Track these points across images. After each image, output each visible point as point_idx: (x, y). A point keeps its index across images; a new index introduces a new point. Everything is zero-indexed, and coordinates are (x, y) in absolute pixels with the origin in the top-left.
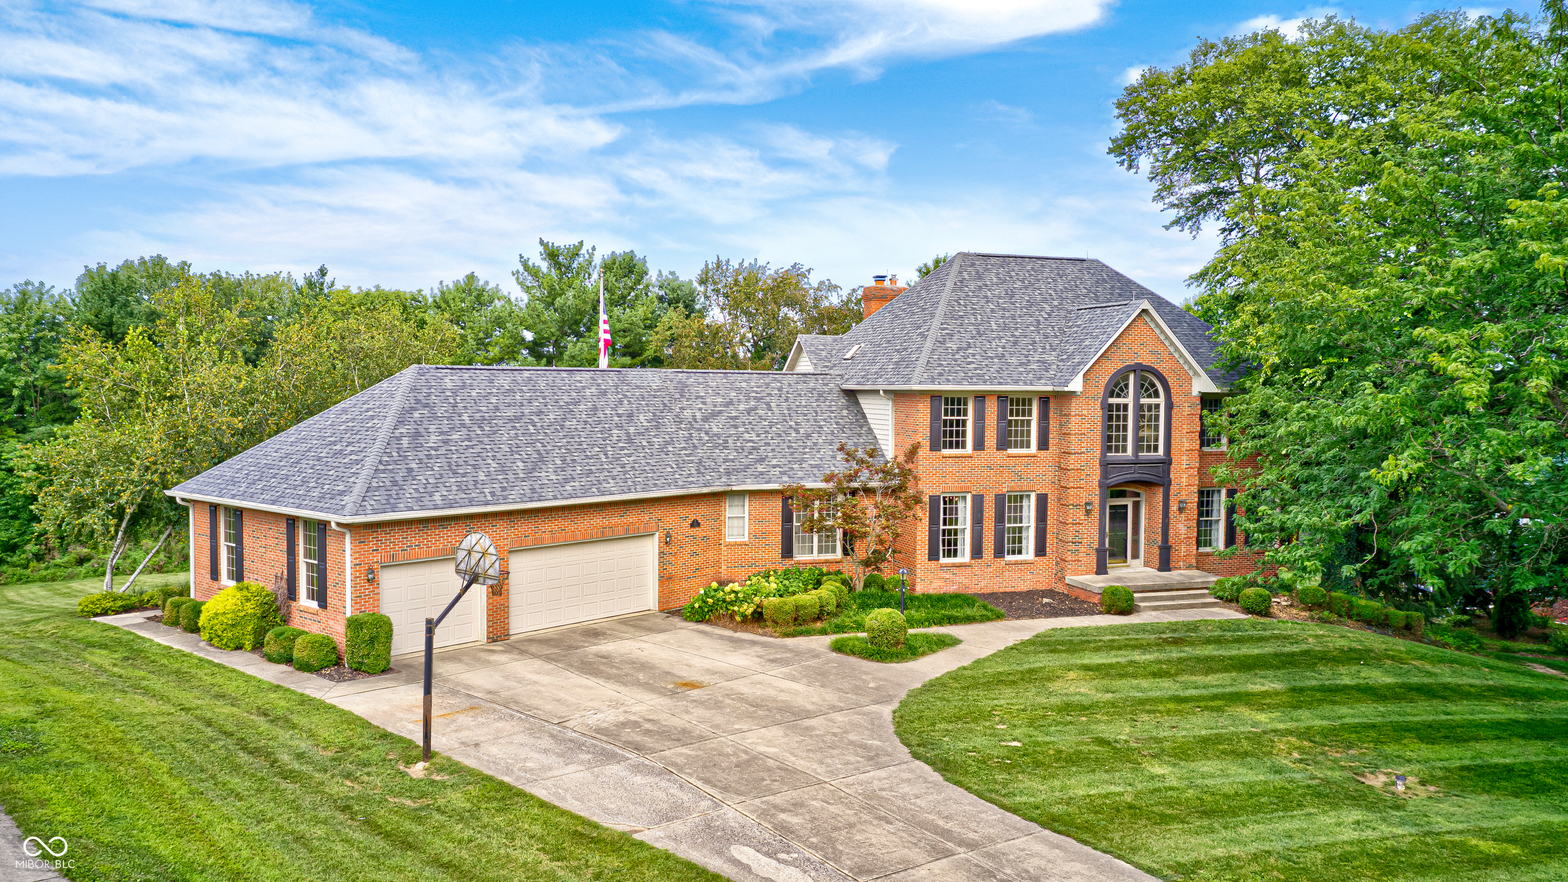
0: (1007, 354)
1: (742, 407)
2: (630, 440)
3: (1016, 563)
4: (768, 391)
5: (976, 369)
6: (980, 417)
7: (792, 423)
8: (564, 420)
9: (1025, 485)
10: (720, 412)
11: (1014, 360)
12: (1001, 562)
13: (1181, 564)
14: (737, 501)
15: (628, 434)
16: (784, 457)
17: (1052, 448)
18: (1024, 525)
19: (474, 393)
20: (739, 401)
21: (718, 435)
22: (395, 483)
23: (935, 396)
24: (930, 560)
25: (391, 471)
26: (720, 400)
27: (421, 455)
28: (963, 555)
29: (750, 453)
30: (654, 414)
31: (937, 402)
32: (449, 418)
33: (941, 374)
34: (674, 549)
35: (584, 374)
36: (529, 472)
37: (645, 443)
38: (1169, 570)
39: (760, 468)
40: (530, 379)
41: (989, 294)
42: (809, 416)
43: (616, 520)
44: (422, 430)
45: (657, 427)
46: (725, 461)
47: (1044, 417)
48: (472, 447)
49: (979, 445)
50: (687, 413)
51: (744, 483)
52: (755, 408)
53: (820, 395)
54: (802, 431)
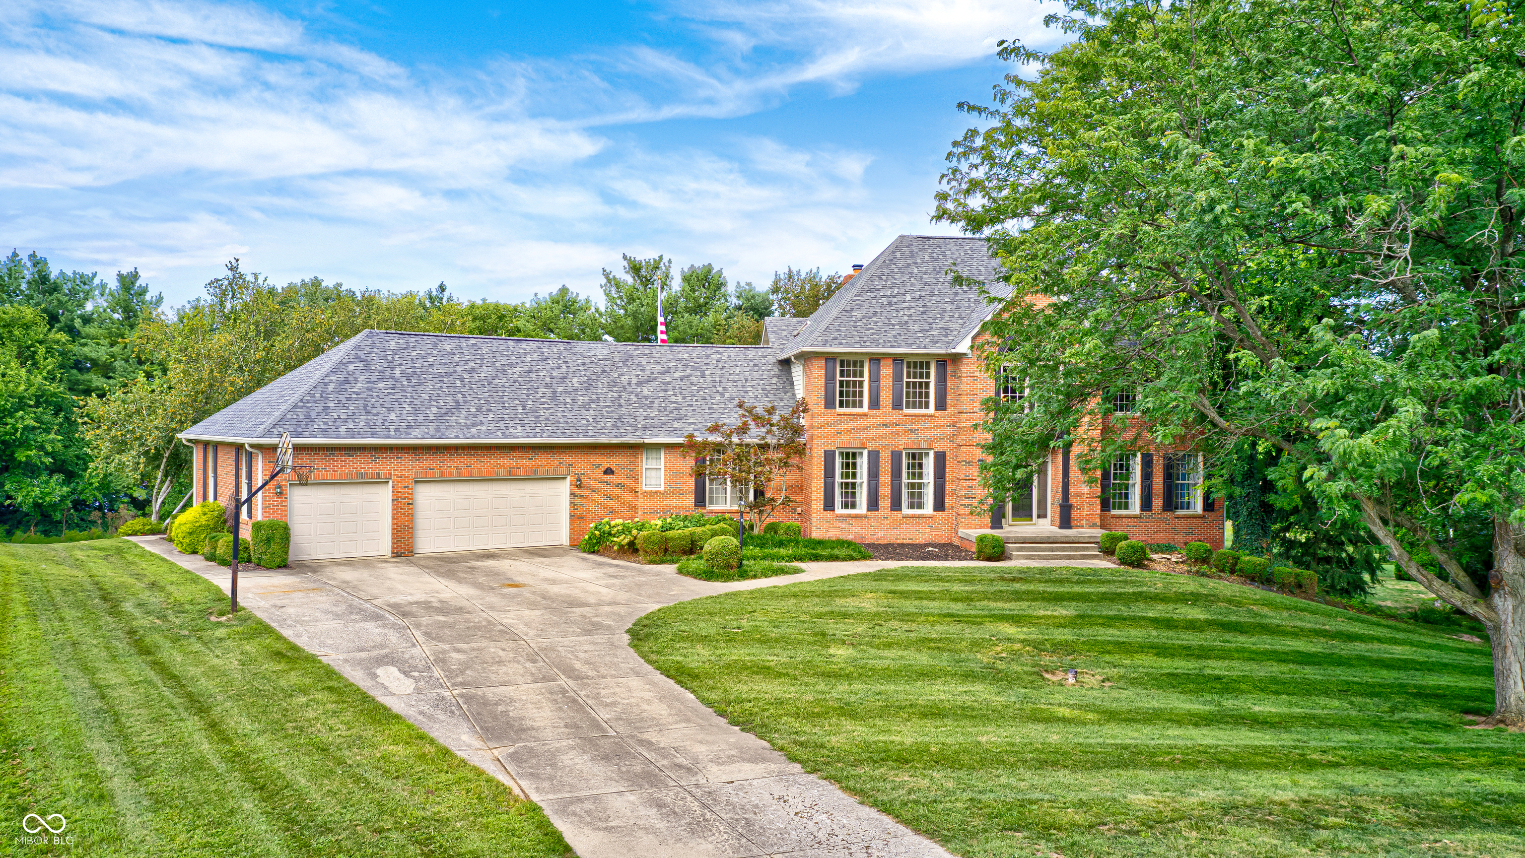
0: (910, 322)
1: (677, 374)
2: (554, 396)
3: (913, 517)
4: (706, 361)
5: (873, 334)
6: (875, 379)
7: (720, 389)
8: (493, 378)
9: (922, 443)
10: (655, 378)
11: (916, 327)
12: (898, 515)
13: (1084, 522)
14: (654, 455)
15: (554, 393)
16: (703, 416)
17: (950, 409)
18: (924, 481)
19: (414, 354)
20: (677, 369)
21: (646, 398)
22: (308, 416)
23: (829, 358)
24: (825, 510)
25: (308, 408)
26: (658, 368)
27: (341, 397)
28: (861, 507)
29: (671, 413)
30: (589, 378)
31: (831, 364)
32: (380, 371)
33: (835, 338)
34: (586, 492)
35: (531, 344)
36: (439, 417)
37: (568, 400)
38: (1070, 528)
39: (676, 425)
40: (474, 345)
41: (916, 270)
42: (739, 383)
43: (525, 462)
44: (351, 378)
45: (587, 389)
46: (646, 418)
47: (942, 380)
48: (393, 394)
49: (875, 404)
50: (624, 379)
51: (657, 437)
52: (690, 375)
53: (755, 365)
54: (727, 395)
